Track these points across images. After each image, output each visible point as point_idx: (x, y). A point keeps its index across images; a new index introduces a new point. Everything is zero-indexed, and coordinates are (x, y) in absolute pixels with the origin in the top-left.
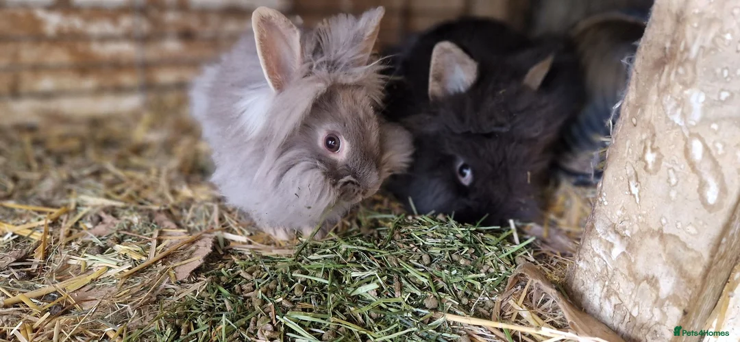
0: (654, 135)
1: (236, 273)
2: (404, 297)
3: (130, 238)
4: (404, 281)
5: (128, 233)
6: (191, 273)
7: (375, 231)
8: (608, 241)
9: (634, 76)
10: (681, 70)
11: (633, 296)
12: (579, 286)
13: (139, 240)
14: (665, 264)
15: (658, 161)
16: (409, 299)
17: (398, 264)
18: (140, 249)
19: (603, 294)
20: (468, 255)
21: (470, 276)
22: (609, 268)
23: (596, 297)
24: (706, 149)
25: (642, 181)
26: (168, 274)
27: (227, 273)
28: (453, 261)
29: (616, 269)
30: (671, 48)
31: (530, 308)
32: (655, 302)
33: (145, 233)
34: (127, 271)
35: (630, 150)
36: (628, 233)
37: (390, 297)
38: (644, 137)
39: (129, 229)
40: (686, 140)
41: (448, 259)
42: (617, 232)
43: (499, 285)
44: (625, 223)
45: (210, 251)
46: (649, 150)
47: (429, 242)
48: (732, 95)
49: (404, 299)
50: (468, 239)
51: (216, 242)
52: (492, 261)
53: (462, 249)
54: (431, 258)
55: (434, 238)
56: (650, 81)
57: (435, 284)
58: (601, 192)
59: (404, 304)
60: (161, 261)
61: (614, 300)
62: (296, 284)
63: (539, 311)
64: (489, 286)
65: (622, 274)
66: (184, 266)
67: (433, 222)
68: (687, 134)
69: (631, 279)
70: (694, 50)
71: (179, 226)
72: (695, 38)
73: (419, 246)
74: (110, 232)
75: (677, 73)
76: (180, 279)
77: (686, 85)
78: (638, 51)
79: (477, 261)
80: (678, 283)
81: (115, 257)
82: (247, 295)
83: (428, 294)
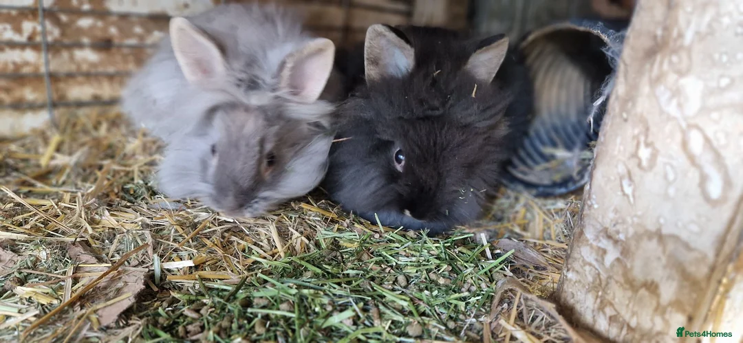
0: (647, 129)
1: (178, 313)
2: (384, 325)
3: (36, 278)
4: (381, 307)
5: (33, 272)
6: (120, 316)
7: (338, 254)
8: (599, 248)
9: (621, 68)
10: (675, 59)
11: (631, 305)
12: (568, 299)
13: (48, 279)
14: (665, 267)
15: (654, 156)
16: (390, 328)
17: (372, 288)
18: (50, 291)
19: (596, 306)
20: (446, 273)
21: (452, 297)
22: (602, 277)
23: (588, 309)
24: (707, 140)
25: (636, 179)
26: (88, 318)
27: (166, 313)
28: (432, 281)
29: (610, 277)
30: (663, 37)
31: (523, 328)
32: (656, 309)
33: (56, 270)
34: (34, 319)
35: (622, 148)
36: (622, 237)
37: (368, 326)
38: (636, 131)
39: (35, 267)
40: (684, 133)
41: (426, 279)
42: (609, 237)
43: (484, 305)
44: (619, 227)
45: (143, 287)
46: (642, 146)
47: (403, 260)
48: (733, 80)
49: (384, 328)
50: (443, 256)
51: (150, 277)
52: (472, 278)
53: (438, 266)
54: (408, 278)
55: (408, 257)
56: (640, 72)
57: (417, 308)
58: (589, 195)
59: (385, 334)
60: (79, 303)
61: (609, 311)
62: (256, 320)
63: (532, 329)
64: (474, 306)
65: (617, 282)
66: (110, 307)
67: (403, 239)
68: (684, 125)
69: (627, 286)
70: (689, 37)
71: (100, 260)
72: (689, 23)
73: (392, 266)
74: (8, 271)
75: (671, 63)
76: (105, 324)
77: (681, 74)
78: (626, 41)
79: (457, 279)
80: (681, 287)
81: (16, 303)
82: (194, 338)
83: (411, 320)
